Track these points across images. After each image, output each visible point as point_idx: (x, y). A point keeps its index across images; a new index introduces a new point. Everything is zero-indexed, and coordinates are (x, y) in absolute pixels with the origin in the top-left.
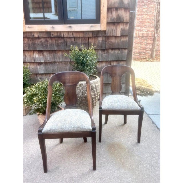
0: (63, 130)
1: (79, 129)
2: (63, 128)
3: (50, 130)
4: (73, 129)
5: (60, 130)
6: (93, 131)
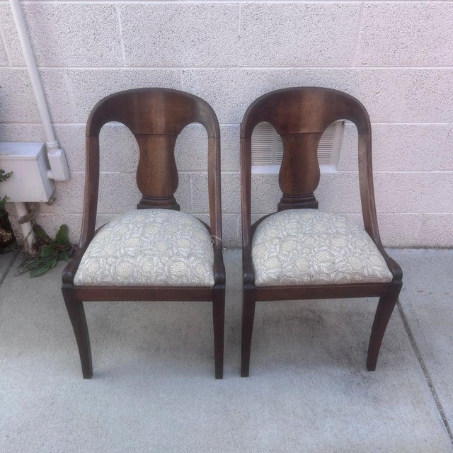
0: (313, 279)
1: (357, 276)
2: (313, 273)
3: (278, 278)
4: (340, 276)
5: (306, 279)
6: (396, 282)
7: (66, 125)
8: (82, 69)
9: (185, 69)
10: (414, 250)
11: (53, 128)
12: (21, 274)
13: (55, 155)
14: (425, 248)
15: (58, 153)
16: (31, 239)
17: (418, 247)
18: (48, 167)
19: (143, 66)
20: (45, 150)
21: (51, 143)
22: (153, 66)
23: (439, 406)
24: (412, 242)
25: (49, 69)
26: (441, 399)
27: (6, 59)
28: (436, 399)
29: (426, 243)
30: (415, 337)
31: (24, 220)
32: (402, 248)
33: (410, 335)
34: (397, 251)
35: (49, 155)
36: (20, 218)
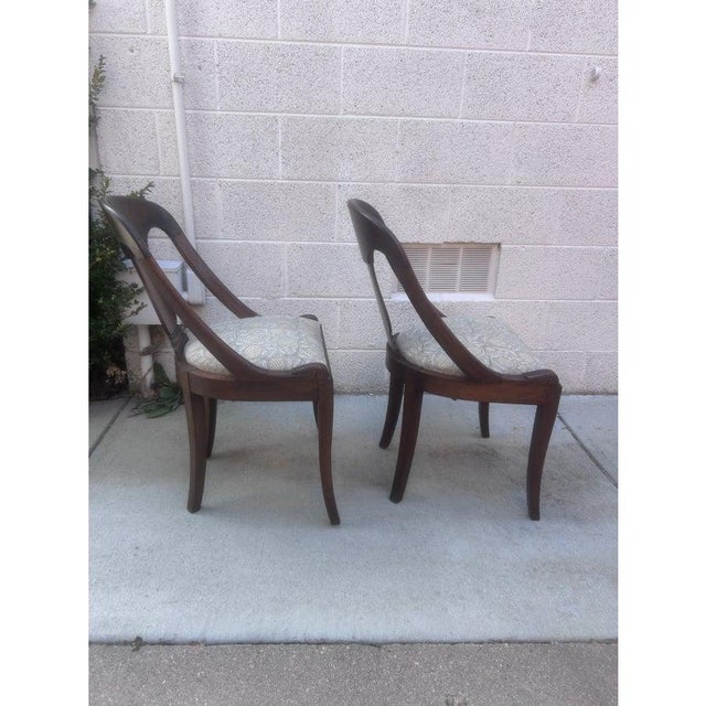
7: (210, 241)
8: (235, 180)
9: (341, 184)
10: (582, 397)
12: (136, 415)
14: (593, 393)
16: (150, 377)
17: (585, 394)
18: (185, 288)
19: (298, 179)
20: (184, 268)
22: (310, 179)
24: (579, 386)
25: (201, 179)
27: (157, 168)
29: (592, 388)
31: (147, 352)
35: (187, 271)
36: (141, 349)
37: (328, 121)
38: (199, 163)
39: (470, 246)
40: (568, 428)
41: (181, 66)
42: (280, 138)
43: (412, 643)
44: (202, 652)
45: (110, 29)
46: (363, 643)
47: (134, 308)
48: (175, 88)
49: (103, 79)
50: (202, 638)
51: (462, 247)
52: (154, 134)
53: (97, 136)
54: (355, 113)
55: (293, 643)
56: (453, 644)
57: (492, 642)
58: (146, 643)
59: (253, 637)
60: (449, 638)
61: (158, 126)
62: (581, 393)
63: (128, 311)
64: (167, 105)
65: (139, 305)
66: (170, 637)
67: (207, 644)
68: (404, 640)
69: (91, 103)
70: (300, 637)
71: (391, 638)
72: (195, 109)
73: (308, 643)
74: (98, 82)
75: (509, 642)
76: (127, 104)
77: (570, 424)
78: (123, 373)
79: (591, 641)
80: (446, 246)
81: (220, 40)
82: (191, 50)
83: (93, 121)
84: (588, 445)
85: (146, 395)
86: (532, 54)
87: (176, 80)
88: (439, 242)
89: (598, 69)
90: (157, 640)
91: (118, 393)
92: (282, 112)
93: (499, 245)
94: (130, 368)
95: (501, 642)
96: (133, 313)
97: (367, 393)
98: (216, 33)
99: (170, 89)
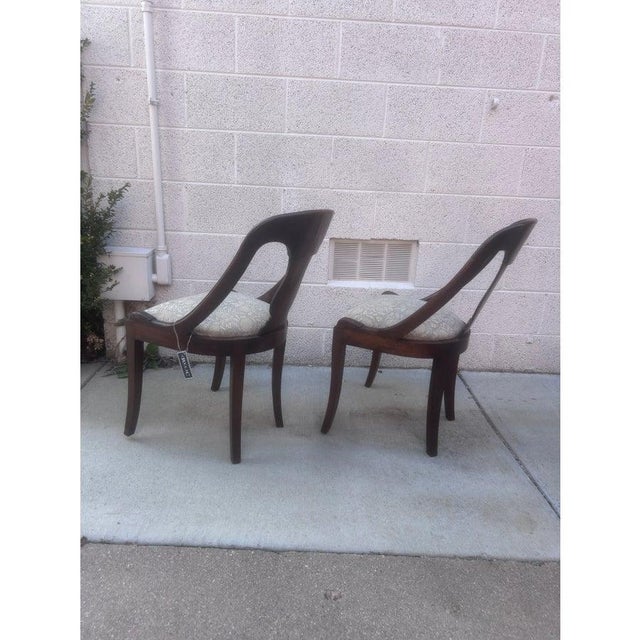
7: (176, 233)
8: (198, 184)
9: (286, 188)
10: (490, 374)
11: (165, 235)
13: (163, 259)
14: (501, 371)
15: (166, 256)
16: (123, 345)
17: (494, 371)
18: (154, 271)
19: (250, 184)
20: (154, 254)
21: (162, 247)
23: (527, 473)
24: (489, 365)
25: (171, 182)
26: (528, 467)
27: (135, 172)
28: (524, 468)
29: (501, 367)
30: (499, 428)
31: (121, 323)
32: (480, 371)
33: (493, 427)
34: (475, 373)
35: (157, 257)
36: (117, 321)
37: (275, 138)
38: (169, 170)
39: (393, 242)
40: (474, 397)
41: (157, 93)
42: (236, 151)
43: (306, 552)
44: (134, 550)
45: (102, 63)
46: (265, 550)
47: (110, 284)
48: (151, 110)
49: (93, 100)
50: (135, 540)
51: (386, 242)
52: (134, 145)
53: (87, 146)
54: (296, 132)
55: (209, 547)
56: (339, 553)
57: (372, 553)
58: (90, 542)
59: (176, 541)
60: (337, 548)
61: (137, 139)
62: (490, 371)
63: (104, 287)
64: (145, 123)
65: (113, 282)
66: (110, 538)
67: (138, 544)
68: (300, 548)
69: (82, 119)
70: (215, 542)
71: (289, 547)
72: (168, 126)
73: (220, 548)
74: (88, 103)
75: (386, 555)
76: (112, 121)
77: (475, 394)
78: (102, 340)
79: (455, 557)
80: (373, 242)
81: (189, 72)
82: (165, 80)
83: (85, 134)
84: (488, 412)
85: (119, 360)
86: (442, 87)
87: (152, 103)
88: (367, 238)
89: (496, 100)
90: (98, 539)
91: (97, 358)
92: (238, 130)
93: (417, 242)
94: (107, 337)
95: (379, 554)
96: (108, 289)
97: (306, 365)
98: (185, 67)
99: (147, 110)
